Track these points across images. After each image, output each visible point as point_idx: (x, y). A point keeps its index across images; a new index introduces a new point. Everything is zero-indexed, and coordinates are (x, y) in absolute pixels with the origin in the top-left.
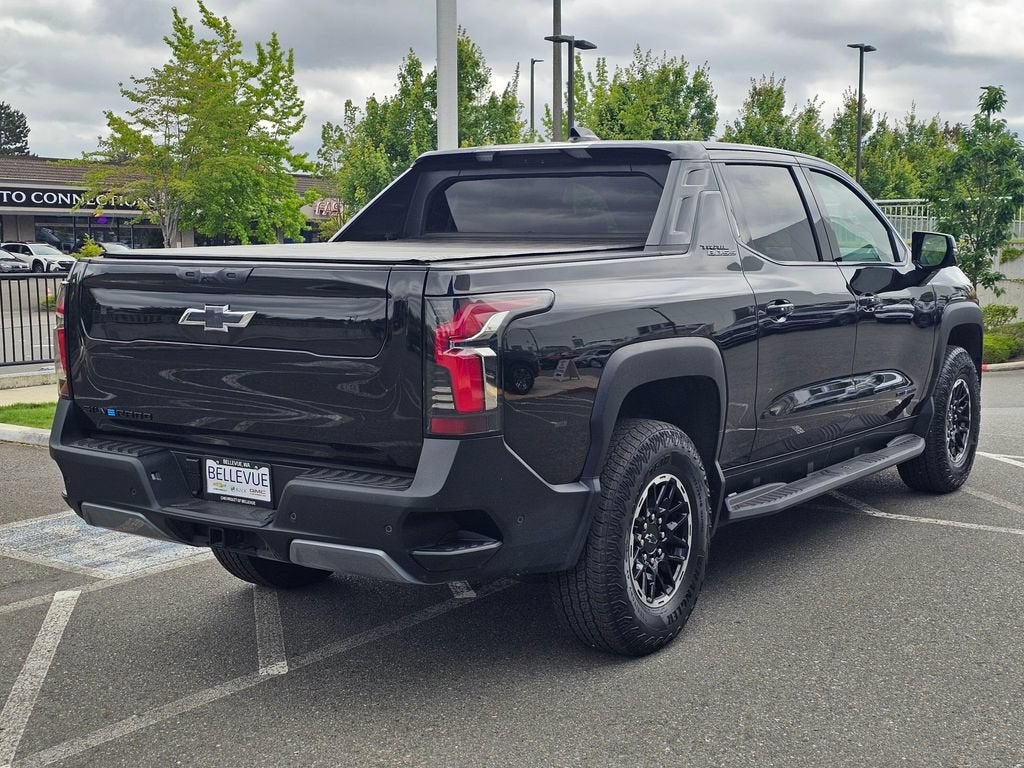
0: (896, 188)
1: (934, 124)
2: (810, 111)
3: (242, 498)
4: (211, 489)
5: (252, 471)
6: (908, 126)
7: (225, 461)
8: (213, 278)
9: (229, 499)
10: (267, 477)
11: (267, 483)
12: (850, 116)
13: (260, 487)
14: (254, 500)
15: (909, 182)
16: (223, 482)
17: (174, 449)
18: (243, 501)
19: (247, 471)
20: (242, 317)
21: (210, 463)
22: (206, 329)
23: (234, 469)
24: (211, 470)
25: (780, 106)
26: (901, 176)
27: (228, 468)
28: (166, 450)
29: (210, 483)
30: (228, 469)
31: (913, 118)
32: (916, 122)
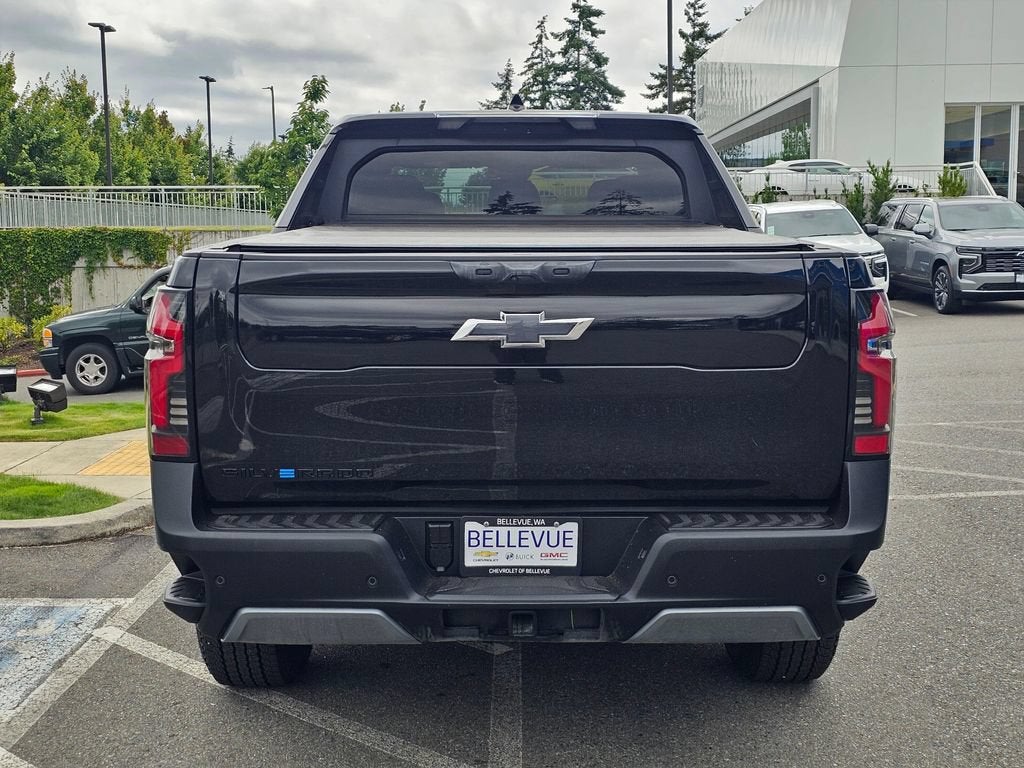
0: (130, 175)
1: (150, 111)
2: (42, 90)
3: (526, 567)
4: (471, 559)
5: (546, 529)
6: (124, 111)
7: (500, 521)
8: (531, 276)
9: (504, 571)
10: (575, 536)
11: (574, 542)
12: (72, 97)
13: (560, 549)
14: (546, 568)
15: (141, 169)
16: (495, 549)
17: (397, 514)
18: (528, 571)
19: (538, 531)
20: (574, 325)
21: (470, 526)
22: (506, 345)
23: (515, 531)
24: (474, 535)
25: (12, 82)
26: (132, 163)
27: (503, 531)
28: (387, 516)
29: (468, 552)
30: (507, 531)
31: (127, 103)
32: (131, 107)
